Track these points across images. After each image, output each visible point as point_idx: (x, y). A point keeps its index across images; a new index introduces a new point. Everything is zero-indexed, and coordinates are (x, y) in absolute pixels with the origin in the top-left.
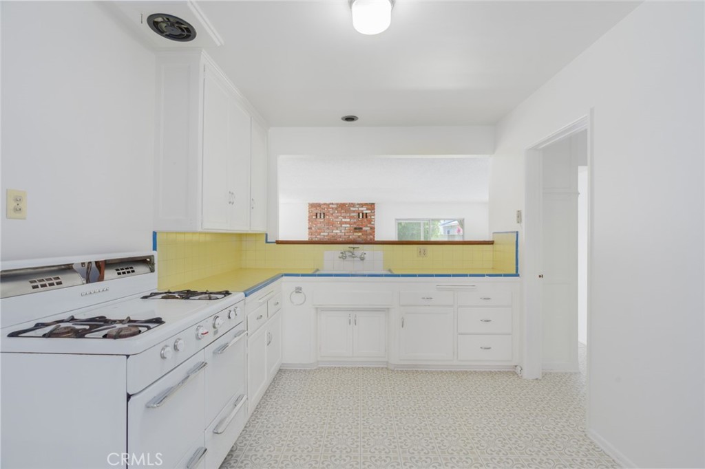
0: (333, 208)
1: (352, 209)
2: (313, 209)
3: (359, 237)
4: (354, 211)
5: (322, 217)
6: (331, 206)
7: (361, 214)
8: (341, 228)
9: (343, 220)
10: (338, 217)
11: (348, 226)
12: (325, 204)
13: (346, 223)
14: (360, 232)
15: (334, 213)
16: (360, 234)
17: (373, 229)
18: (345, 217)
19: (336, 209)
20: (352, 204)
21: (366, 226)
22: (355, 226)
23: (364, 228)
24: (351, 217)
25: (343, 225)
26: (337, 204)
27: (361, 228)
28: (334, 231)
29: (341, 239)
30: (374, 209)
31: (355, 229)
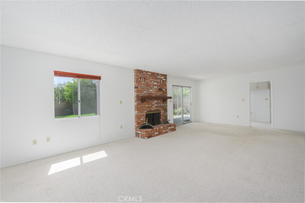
0: (149, 75)
1: (158, 77)
2: (139, 74)
3: (161, 94)
4: (159, 79)
5: (144, 80)
6: (148, 73)
7: (161, 81)
8: (153, 89)
9: (154, 83)
10: (151, 81)
11: (156, 87)
12: (145, 71)
13: (155, 85)
14: (161, 91)
15: (150, 78)
16: (161, 93)
17: (166, 90)
18: (155, 82)
19: (151, 76)
20: (158, 73)
21: (164, 88)
22: (159, 88)
23: (163, 89)
24: (158, 82)
25: (154, 87)
26: (151, 72)
27: (162, 89)
28: (150, 90)
29: (153, 96)
30: (166, 78)
31: (159, 89)
